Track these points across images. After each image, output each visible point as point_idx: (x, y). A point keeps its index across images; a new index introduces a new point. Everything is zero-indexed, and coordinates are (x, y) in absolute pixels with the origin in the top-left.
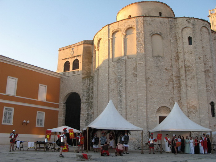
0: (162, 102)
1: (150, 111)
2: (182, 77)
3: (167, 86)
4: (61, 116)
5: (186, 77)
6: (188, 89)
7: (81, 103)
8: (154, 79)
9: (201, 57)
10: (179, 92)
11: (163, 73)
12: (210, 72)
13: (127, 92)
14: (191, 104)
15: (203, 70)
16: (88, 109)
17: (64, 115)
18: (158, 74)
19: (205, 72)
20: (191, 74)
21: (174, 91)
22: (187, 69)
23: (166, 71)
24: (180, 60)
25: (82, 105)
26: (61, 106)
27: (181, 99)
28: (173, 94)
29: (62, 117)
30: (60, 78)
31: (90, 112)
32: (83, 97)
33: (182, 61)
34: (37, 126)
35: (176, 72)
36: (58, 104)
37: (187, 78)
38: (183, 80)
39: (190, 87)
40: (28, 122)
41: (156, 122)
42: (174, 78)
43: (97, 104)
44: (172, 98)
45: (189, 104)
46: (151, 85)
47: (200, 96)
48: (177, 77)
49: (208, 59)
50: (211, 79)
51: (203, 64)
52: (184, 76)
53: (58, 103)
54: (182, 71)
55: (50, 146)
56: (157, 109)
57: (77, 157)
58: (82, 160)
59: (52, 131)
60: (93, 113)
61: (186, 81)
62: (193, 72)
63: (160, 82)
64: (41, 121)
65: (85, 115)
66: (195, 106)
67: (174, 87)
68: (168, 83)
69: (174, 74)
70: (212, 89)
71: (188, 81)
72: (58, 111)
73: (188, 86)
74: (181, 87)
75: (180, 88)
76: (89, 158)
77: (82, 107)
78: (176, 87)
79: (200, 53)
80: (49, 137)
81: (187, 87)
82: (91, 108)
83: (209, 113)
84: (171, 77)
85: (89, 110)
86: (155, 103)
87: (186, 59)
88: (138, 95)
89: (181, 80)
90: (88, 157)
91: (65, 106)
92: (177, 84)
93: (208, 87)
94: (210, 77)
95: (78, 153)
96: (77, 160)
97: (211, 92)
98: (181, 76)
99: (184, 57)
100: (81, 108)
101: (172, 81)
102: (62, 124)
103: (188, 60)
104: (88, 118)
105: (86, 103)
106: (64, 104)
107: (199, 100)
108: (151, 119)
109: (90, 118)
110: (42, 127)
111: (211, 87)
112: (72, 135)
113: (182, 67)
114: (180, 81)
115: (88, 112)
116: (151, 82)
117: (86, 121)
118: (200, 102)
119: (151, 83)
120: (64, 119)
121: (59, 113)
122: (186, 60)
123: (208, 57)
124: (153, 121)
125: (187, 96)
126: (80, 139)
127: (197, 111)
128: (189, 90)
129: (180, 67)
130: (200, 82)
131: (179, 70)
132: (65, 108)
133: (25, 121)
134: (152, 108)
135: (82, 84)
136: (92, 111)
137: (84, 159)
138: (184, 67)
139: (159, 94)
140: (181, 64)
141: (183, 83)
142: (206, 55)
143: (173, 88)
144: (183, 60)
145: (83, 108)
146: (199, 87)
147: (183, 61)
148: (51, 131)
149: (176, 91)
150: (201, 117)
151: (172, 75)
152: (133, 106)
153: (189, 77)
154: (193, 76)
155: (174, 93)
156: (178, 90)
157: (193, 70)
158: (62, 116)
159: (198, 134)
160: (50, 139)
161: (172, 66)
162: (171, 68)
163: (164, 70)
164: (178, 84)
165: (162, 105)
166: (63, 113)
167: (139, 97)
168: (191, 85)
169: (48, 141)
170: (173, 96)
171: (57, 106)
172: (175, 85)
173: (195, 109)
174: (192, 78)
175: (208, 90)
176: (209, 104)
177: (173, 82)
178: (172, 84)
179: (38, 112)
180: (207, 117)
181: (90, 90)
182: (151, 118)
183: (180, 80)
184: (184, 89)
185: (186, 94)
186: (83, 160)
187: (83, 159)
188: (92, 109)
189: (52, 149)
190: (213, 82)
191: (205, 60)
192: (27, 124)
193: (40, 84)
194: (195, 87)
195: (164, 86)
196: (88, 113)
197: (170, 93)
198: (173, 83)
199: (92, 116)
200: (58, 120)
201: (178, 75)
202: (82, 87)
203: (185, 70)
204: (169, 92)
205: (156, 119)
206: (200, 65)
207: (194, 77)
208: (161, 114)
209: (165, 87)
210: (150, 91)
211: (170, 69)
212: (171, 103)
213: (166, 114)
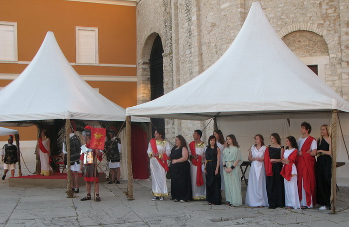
17: (148, 92)
25: (165, 61)
26: (139, 71)
88: (223, 6)
91: (149, 70)
120: (148, 99)
135: (163, 9)
145: (167, 68)
158: (142, 92)
171: (133, 72)
202: (164, 16)
212: (325, 17)
213: (311, 55)
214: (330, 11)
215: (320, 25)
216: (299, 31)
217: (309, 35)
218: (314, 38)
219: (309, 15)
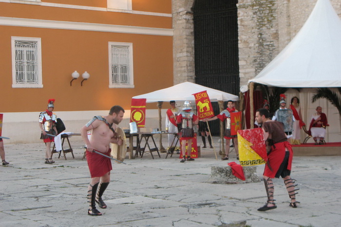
4: (181, 52)
7: (236, 9)
16: (260, 25)
17: (190, 49)
25: (241, 13)
26: (179, 22)
29: (185, 54)
31: (268, 34)
34: (112, 85)
36: (170, 15)
40: (86, 75)
43: (288, 7)
53: (171, 13)
55: (147, 143)
57: (213, 175)
58: (228, 183)
59: (147, 101)
60: (276, 36)
64: (125, 69)
65: (252, 45)
72: (170, 38)
76: (249, 177)
77: (242, 21)
80: (141, 119)
82: (270, 22)
85: (264, 28)
90: (247, 174)
91: (192, 21)
95: (227, 159)
96: (215, 183)
100: (239, 22)
102: (186, 74)
104: (261, 53)
105: (253, 6)
106: (187, 13)
109: (268, 52)
110: (129, 88)
112: (205, 108)
115: (261, 34)
117: (255, 61)
120: (192, 59)
121: (176, 43)
126: (228, 120)
132: (192, 26)
133: (76, 74)
136: (273, 30)
137: (234, 180)
145: (246, 23)
148: (145, 100)
158: (185, 50)
160: (143, 123)
166: (185, 41)
169: (139, 128)
171: (167, 23)
179: (110, 44)
186: (232, 183)
187: (230, 180)
188: (274, 24)
189: (151, 150)
192: (83, 81)
196: (260, 38)
199: (273, 46)
200: (175, 64)
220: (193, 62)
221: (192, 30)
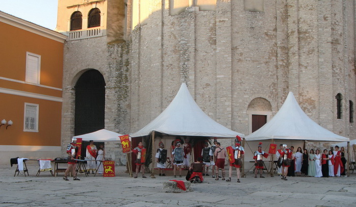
0: (257, 90)
1: (238, 105)
2: (292, 49)
3: (267, 62)
4: (67, 112)
5: (299, 49)
6: (302, 71)
7: (105, 89)
8: (245, 50)
9: (327, 17)
10: (286, 74)
11: (260, 40)
12: (339, 44)
13: (198, 71)
14: (306, 96)
15: (330, 39)
16: (119, 99)
17: (73, 111)
18: (252, 42)
19: (332, 43)
20: (308, 45)
21: (277, 73)
22: (301, 36)
23: (267, 38)
24: (290, 20)
25: (107, 91)
26: (66, 94)
27: (288, 87)
28: (275, 77)
29: (70, 113)
30: (63, 42)
31: (124, 104)
32: (109, 78)
33: (294, 22)
34: (25, 130)
35: (283, 40)
36: (61, 90)
37: (301, 51)
38: (294, 54)
39: (306, 67)
40: (10, 122)
41: (247, 124)
42: (279, 50)
43: (138, 90)
44: (274, 84)
45: (303, 96)
46: (240, 60)
47: (321, 83)
48: (283, 48)
49: (337, 22)
50: (341, 55)
51: (329, 29)
52: (296, 48)
53: (61, 87)
54: (294, 40)
56: (249, 101)
60: (129, 106)
61: (299, 56)
62: (313, 42)
63: (255, 56)
64: (33, 120)
65: (114, 110)
66: (313, 99)
67: (279, 66)
68: (269, 58)
69: (279, 43)
70: (341, 72)
71: (303, 57)
72: (61, 103)
73: (302, 65)
74: (290, 67)
75: (288, 67)
76: (188, 188)
77: (108, 96)
78: (281, 65)
79: (326, 9)
81: (301, 67)
82: (125, 98)
83: (333, 112)
84: (273, 49)
85: (121, 101)
86: (246, 91)
87: (301, 18)
88: (218, 76)
89: (290, 55)
90: (186, 186)
91: (74, 94)
92: (282, 60)
93: (334, 69)
94: (338, 52)
97: (338, 77)
98: (291, 47)
99: (298, 15)
100: (106, 97)
101: (275, 54)
102: (70, 126)
103: (304, 21)
104: (119, 116)
105: (115, 88)
107: (319, 90)
108: (240, 119)
109: (123, 115)
110: (35, 133)
111: (339, 69)
113: (293, 32)
114: (288, 56)
115: (119, 105)
116: (241, 54)
117: (115, 120)
118: (321, 92)
119: (240, 57)
120: (73, 116)
121: (64, 106)
122: (302, 20)
123: (339, 17)
124: (242, 122)
125: (299, 82)
127: (314, 108)
128: (304, 72)
129: (290, 31)
130: (323, 60)
131: (288, 36)
132: (74, 97)
133: (4, 122)
134: (241, 101)
135: (107, 54)
136: (127, 103)
137: (179, 190)
138: (297, 31)
139: (253, 76)
140: (292, 27)
141: (294, 60)
142: (335, 14)
143: (277, 67)
144: (296, 19)
145: (110, 98)
146: (321, 68)
147: (296, 22)
149: (280, 72)
150: (321, 117)
151: (276, 44)
152: (207, 96)
153: (305, 50)
154: (311, 48)
155: (277, 76)
156: (284, 71)
157: (313, 38)
158: (70, 111)
159: (314, 145)
161: (275, 30)
162: (274, 32)
163: (263, 36)
164: (285, 61)
165: (257, 96)
166: (70, 106)
167: (218, 80)
168: (307, 63)
170: (276, 80)
171: (59, 94)
172: (280, 63)
173: (311, 104)
174: (311, 52)
175: (334, 74)
176: (335, 98)
177: (277, 56)
178: (275, 60)
179: (26, 104)
180: (330, 118)
181: (123, 66)
182: (239, 116)
183: (287, 53)
184: (294, 69)
185: (299, 78)
187: (176, 191)
188: (128, 99)
190: (342, 60)
191: (333, 23)
192: (7, 126)
193: (28, 53)
194: (313, 67)
195: (261, 63)
196: (118, 107)
197: (271, 75)
198: (277, 59)
199: (126, 112)
200: (62, 119)
201: (286, 46)
202: (108, 60)
203: (299, 38)
204: (270, 73)
205: (247, 119)
206: (325, 30)
207: (313, 50)
208: (256, 110)
209: (263, 65)
210: (238, 71)
211: (272, 34)
212: (272, 93)
213: (264, 110)
214: (274, 91)
215: (269, 96)
216: (260, 98)
217: (263, 100)
218: (265, 102)
219: (265, 91)
220: (74, 119)
221: (74, 100)
